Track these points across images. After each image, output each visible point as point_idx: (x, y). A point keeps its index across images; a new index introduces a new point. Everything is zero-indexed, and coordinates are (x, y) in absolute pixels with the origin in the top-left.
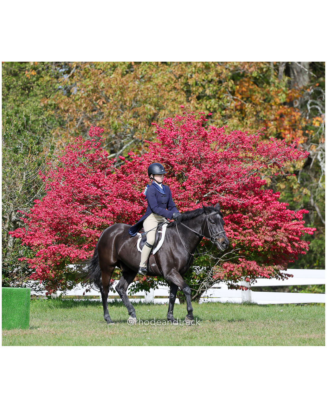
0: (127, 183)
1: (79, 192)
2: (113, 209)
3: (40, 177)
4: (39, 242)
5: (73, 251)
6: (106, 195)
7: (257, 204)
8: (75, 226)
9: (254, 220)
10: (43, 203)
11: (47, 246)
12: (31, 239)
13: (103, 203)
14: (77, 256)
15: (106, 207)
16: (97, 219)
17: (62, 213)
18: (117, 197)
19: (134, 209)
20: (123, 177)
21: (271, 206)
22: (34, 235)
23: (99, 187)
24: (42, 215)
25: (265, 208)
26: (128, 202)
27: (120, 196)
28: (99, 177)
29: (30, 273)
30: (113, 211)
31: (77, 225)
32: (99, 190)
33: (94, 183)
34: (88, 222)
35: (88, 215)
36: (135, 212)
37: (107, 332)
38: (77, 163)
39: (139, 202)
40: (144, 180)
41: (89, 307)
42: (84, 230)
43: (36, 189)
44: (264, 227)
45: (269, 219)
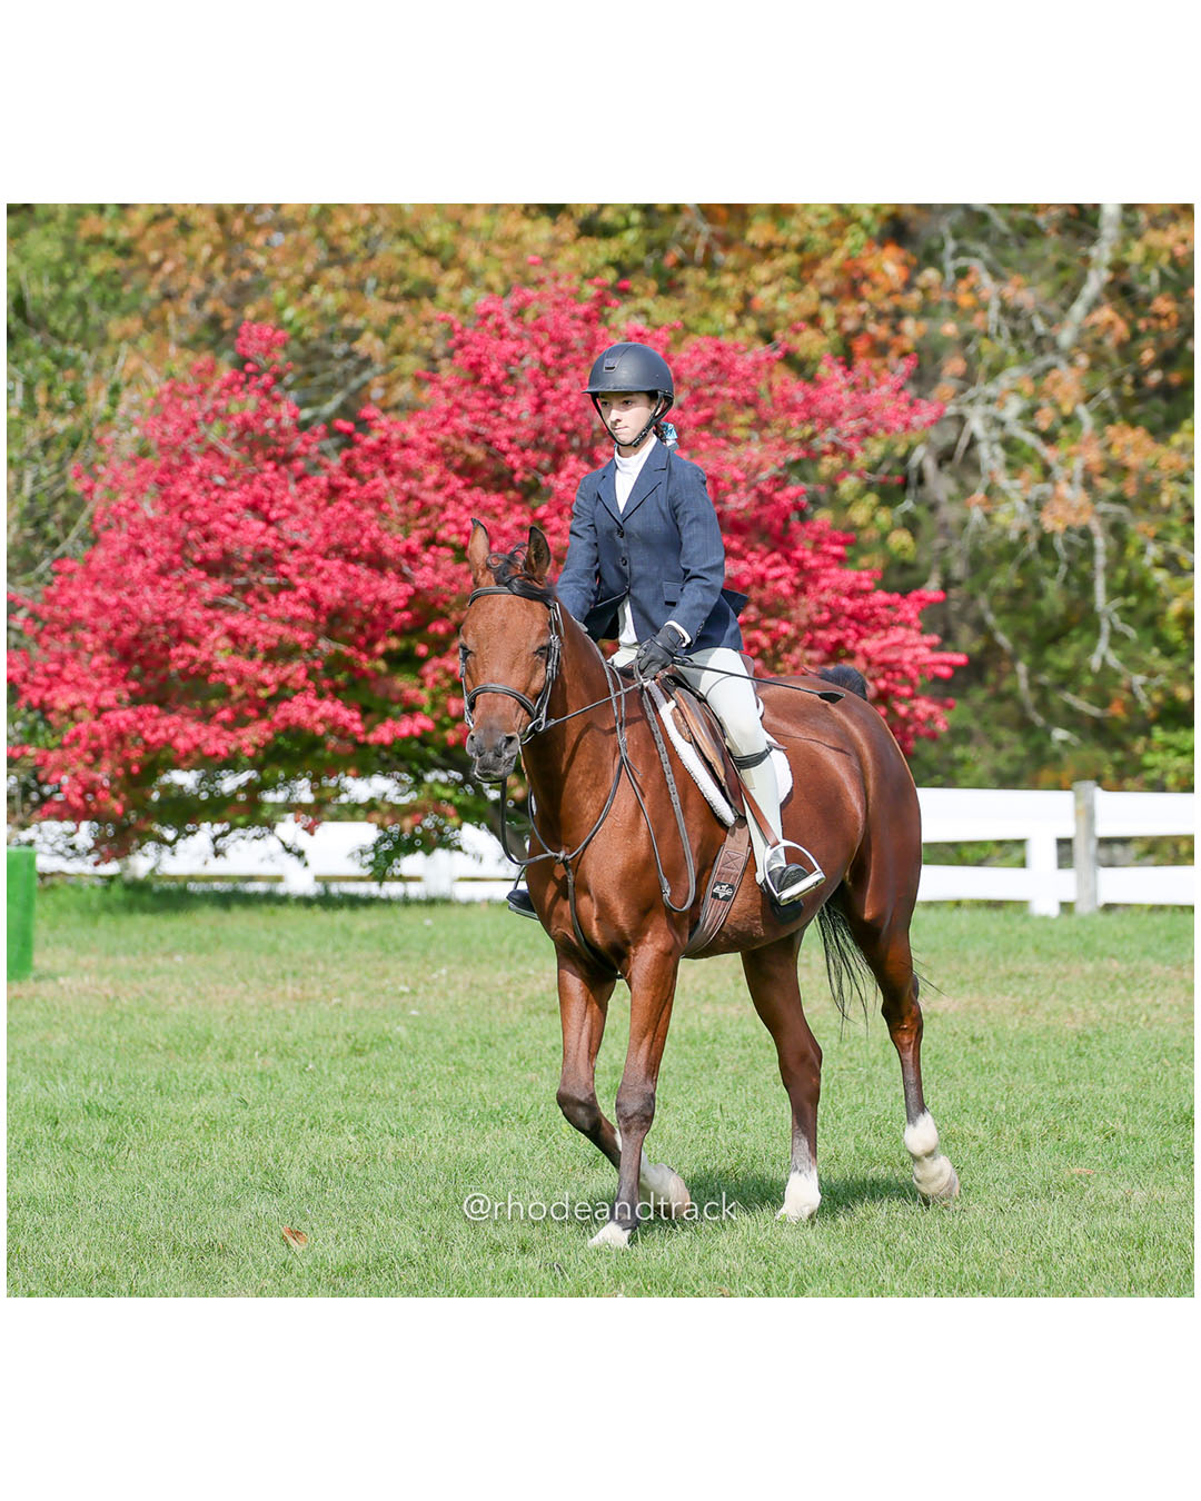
0: (360, 509)
1: (207, 538)
2: (313, 594)
3: (76, 488)
4: (73, 698)
5: (183, 729)
6: (294, 547)
7: (777, 579)
8: (190, 650)
9: (767, 630)
10: (87, 570)
11: (99, 711)
12: (49, 688)
13: (285, 576)
14: (197, 747)
15: (291, 588)
16: (263, 626)
17: (149, 602)
18: (325, 557)
19: (384, 594)
20: (347, 488)
21: (824, 582)
22: (58, 674)
23: (269, 522)
24: (85, 610)
25: (800, 590)
26: (363, 571)
27: (338, 549)
28: (270, 489)
29: (44, 799)
30: (314, 600)
31: (197, 645)
32: (272, 531)
33: (254, 506)
34: (233, 635)
35: (233, 610)
36: (384, 603)
37: (284, 993)
38: (198, 441)
39: (400, 572)
40: (416, 498)
41: (236, 910)
42: (222, 659)
43: (67, 523)
44: (798, 651)
45: (813, 626)
